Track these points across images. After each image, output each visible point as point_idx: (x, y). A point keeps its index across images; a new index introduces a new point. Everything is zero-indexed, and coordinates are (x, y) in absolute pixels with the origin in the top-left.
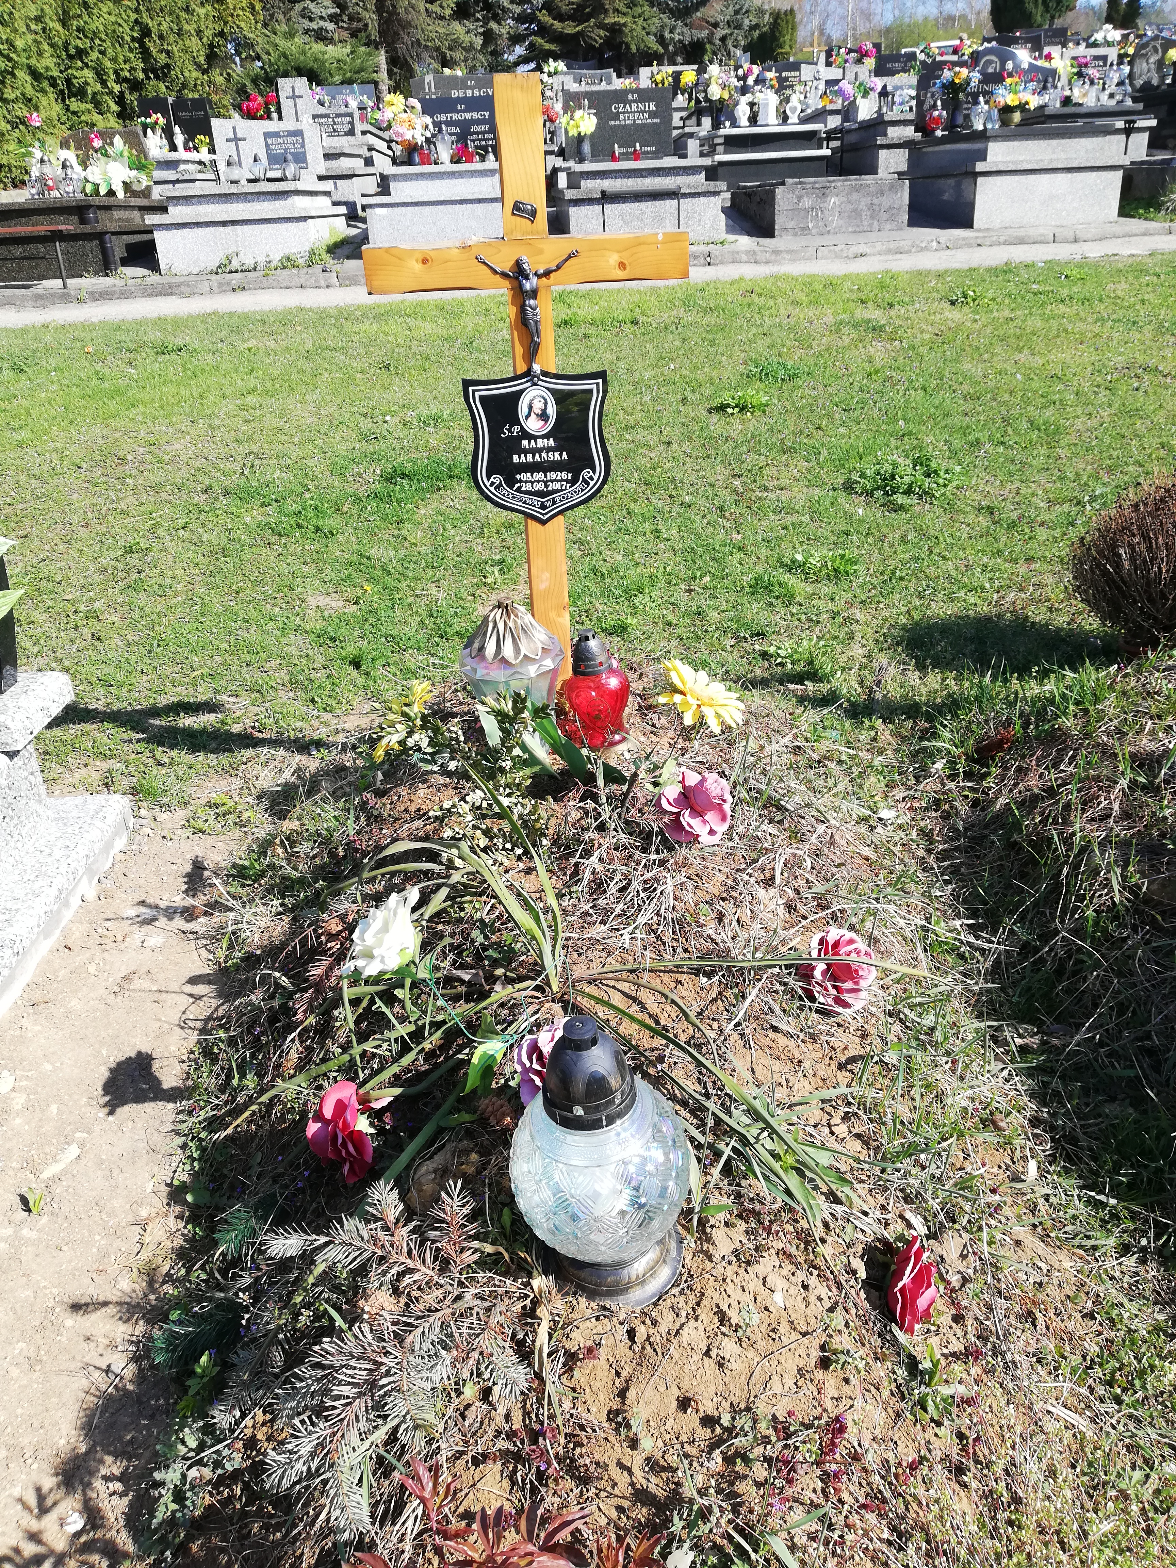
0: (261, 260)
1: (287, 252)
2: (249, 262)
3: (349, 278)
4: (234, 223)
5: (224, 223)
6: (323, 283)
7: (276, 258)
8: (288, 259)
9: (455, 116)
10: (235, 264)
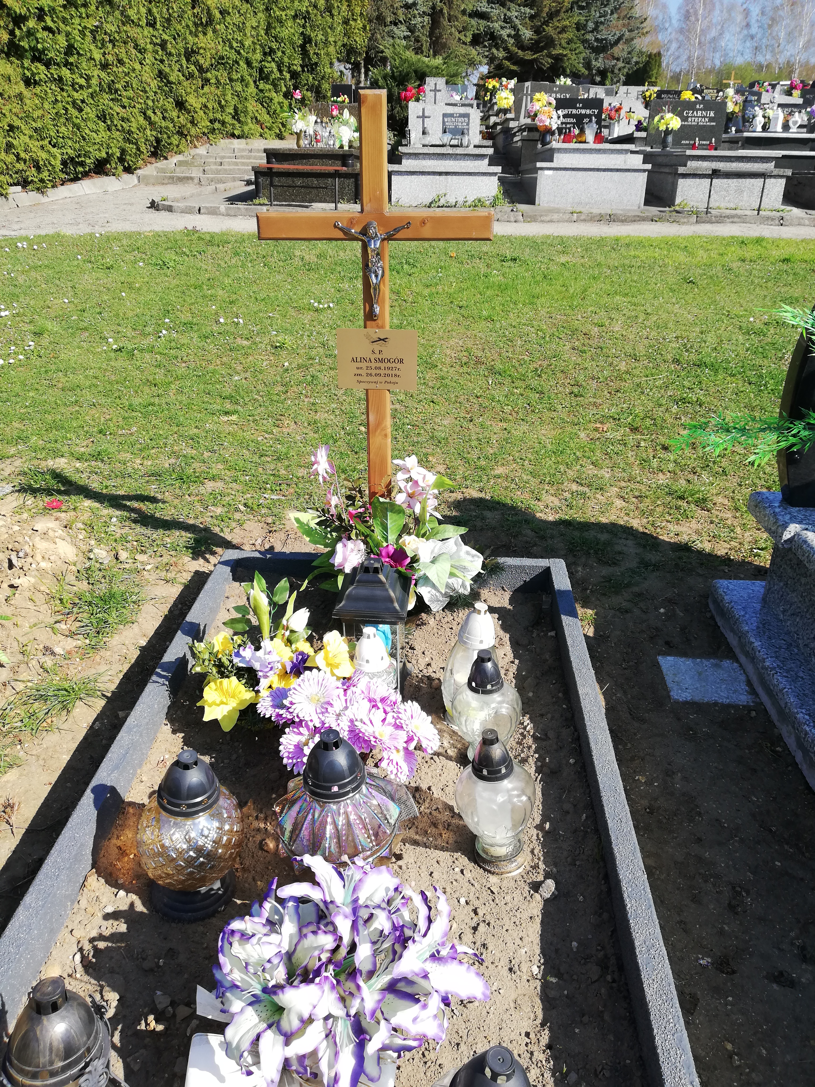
0: (461, 200)
1: (479, 196)
2: (452, 201)
3: (530, 217)
4: (447, 174)
5: (440, 174)
6: (512, 219)
7: (470, 199)
8: (479, 201)
9: (574, 111)
10: (442, 202)
